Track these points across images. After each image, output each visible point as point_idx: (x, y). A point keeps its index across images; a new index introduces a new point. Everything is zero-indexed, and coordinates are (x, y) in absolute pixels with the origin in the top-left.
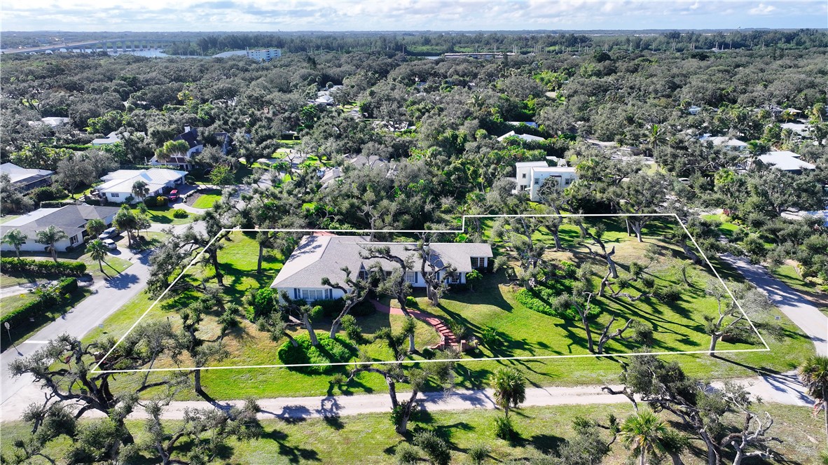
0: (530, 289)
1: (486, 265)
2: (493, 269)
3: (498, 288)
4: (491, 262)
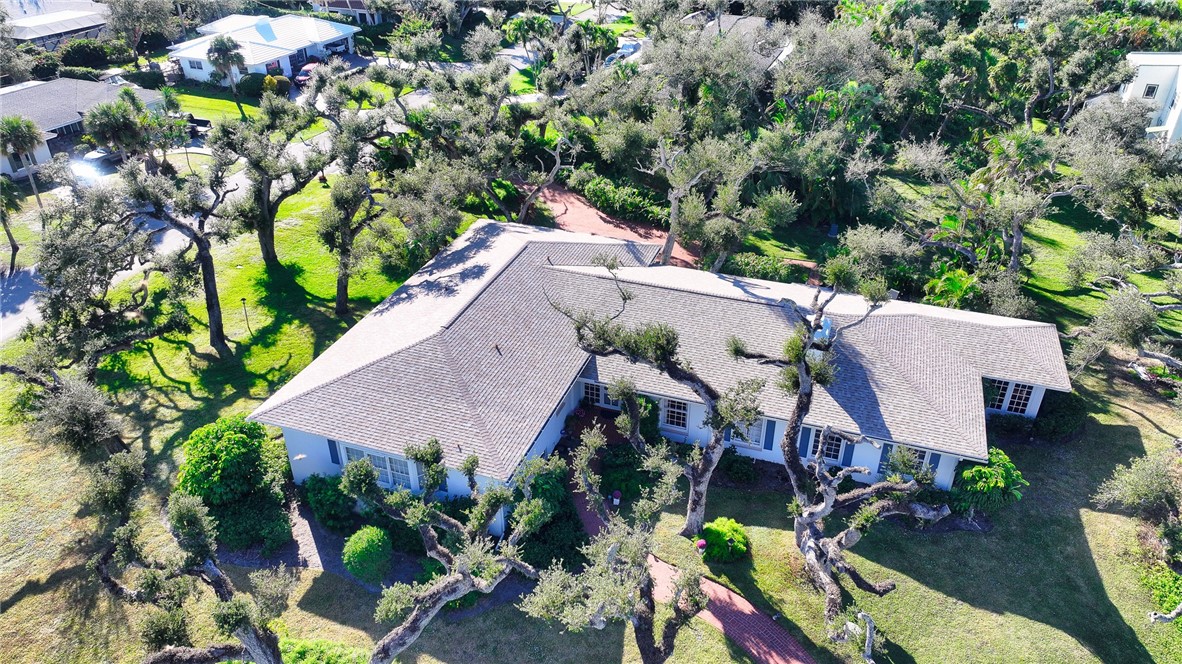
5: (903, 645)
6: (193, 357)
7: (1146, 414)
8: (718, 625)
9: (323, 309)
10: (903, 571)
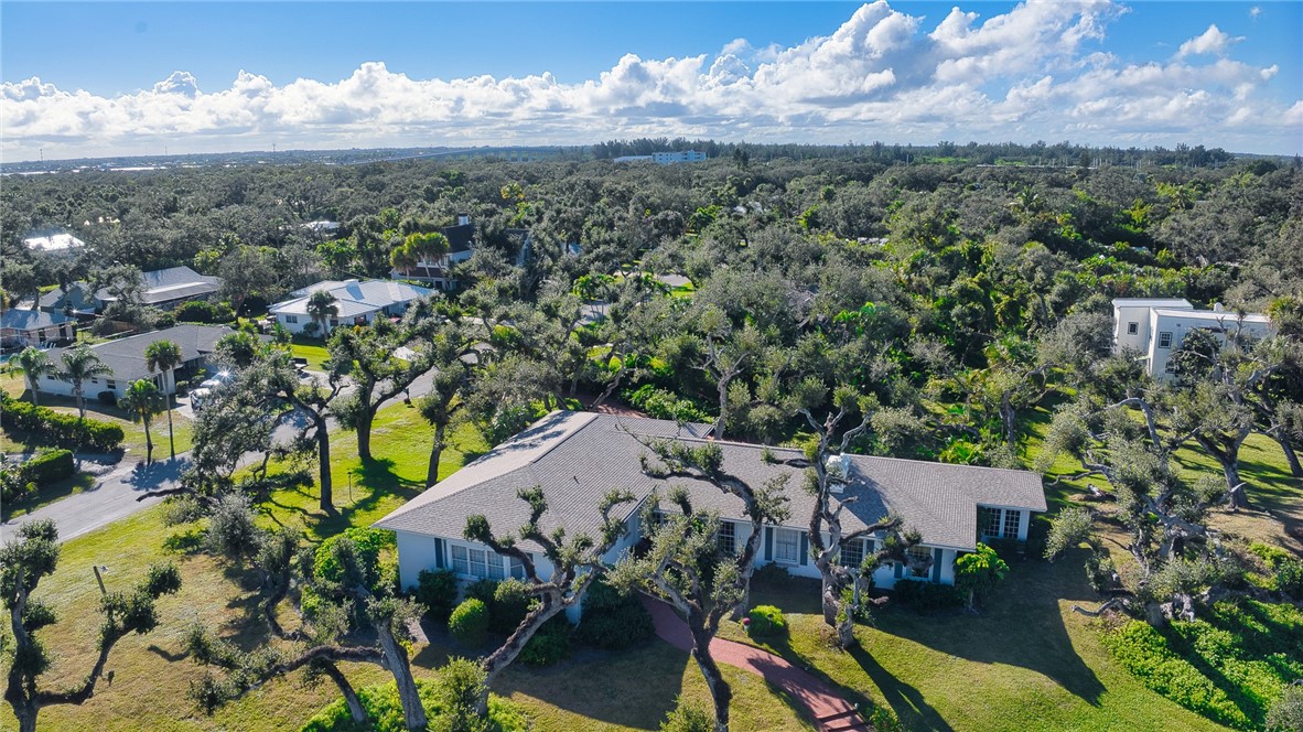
0: (1163, 627)
1: (1023, 531)
2: (1043, 547)
3: (1057, 609)
4: (1040, 528)
5: (911, 684)
6: (306, 517)
7: (1116, 539)
8: (761, 674)
9: (414, 488)
10: (912, 639)
